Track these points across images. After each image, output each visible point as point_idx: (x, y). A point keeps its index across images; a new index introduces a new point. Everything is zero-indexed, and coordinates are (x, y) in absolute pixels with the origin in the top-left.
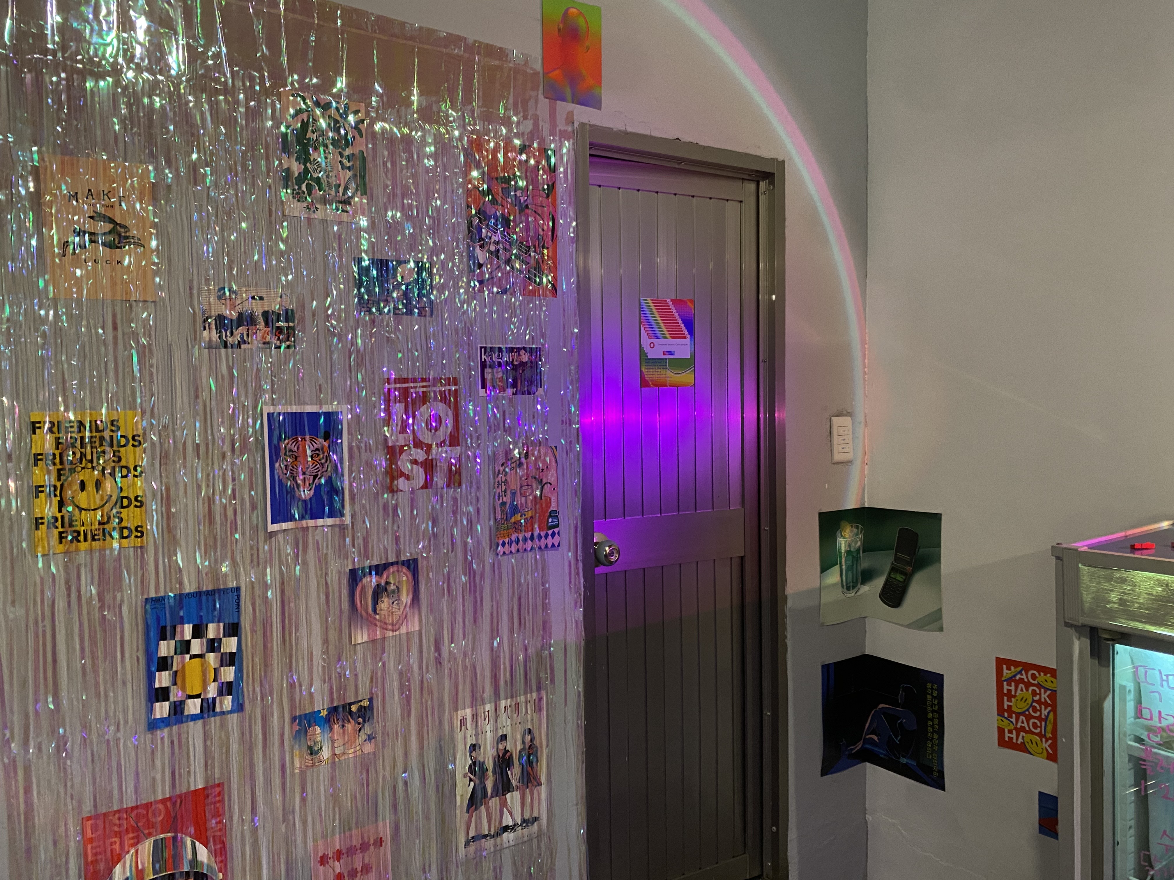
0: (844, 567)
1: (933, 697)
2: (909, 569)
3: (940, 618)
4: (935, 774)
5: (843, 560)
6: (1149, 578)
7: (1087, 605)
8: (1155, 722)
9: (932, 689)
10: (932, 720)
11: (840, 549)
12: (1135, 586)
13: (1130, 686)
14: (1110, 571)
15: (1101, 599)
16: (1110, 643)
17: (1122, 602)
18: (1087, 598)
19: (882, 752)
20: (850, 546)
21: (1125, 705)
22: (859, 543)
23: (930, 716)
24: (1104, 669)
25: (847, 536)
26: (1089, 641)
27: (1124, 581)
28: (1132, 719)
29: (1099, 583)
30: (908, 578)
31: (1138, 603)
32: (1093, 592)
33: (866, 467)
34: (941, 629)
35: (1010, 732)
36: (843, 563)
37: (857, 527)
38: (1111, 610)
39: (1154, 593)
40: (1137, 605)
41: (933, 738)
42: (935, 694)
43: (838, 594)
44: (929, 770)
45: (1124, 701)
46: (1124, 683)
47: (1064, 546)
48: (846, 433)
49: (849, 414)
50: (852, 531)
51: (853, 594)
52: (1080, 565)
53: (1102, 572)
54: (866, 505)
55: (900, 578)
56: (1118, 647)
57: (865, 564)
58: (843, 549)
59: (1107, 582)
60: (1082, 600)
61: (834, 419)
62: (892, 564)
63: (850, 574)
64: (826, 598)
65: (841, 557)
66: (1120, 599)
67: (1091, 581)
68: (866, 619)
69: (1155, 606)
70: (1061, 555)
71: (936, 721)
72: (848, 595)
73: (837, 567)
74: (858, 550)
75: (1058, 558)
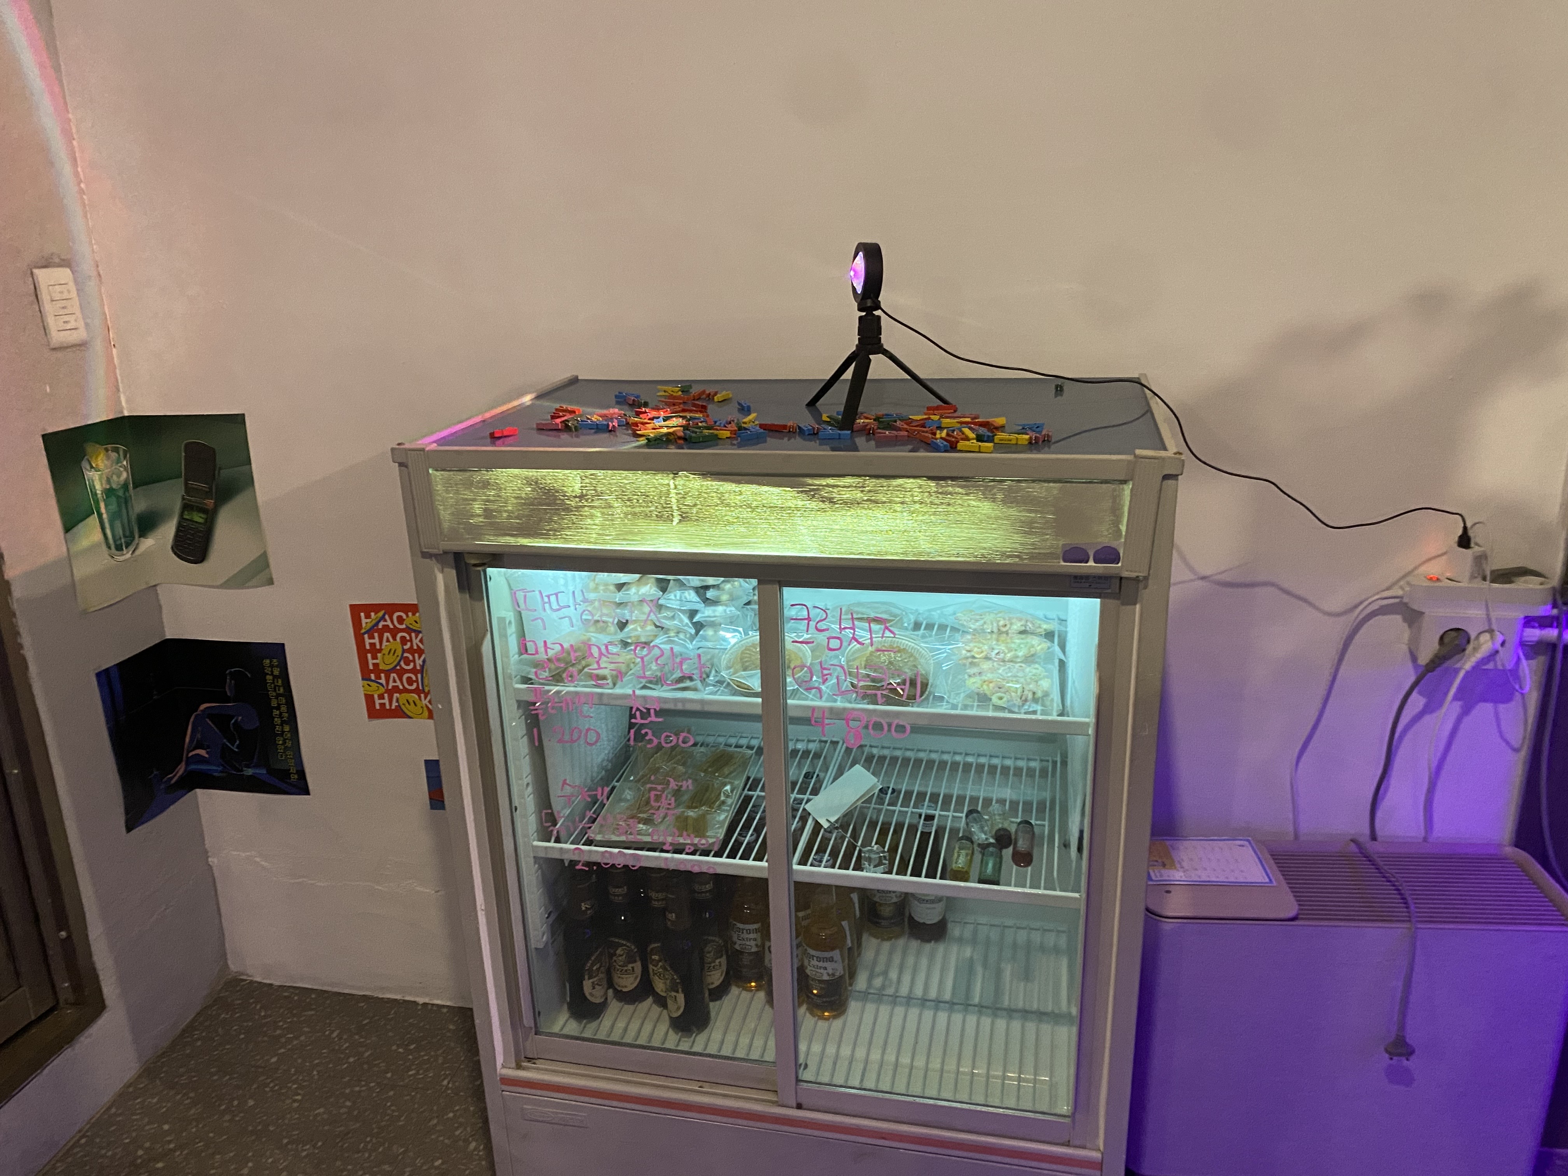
0: (105, 516)
1: (275, 677)
2: (210, 503)
3: (268, 566)
4: (294, 777)
5: (102, 505)
6: (516, 476)
7: (446, 525)
8: (542, 656)
9: (272, 666)
10: (278, 708)
11: (93, 487)
12: (500, 489)
13: (510, 616)
14: (468, 474)
15: (461, 514)
16: (480, 569)
17: (488, 513)
18: (445, 515)
19: (215, 769)
20: (108, 481)
21: (507, 642)
22: (125, 475)
23: (274, 703)
24: (477, 604)
25: (101, 465)
26: (454, 572)
27: (486, 485)
28: (517, 656)
29: (457, 492)
30: (211, 517)
31: (505, 511)
32: (452, 506)
33: (114, 351)
34: (270, 582)
35: (381, 697)
36: (103, 510)
37: (116, 450)
38: (477, 527)
39: (523, 495)
40: (505, 515)
41: (283, 732)
42: (276, 672)
43: (103, 560)
44: (284, 775)
45: (504, 636)
46: (503, 614)
47: (407, 446)
48: (65, 296)
49: (65, 263)
50: (108, 458)
51: (129, 555)
52: (431, 471)
53: (459, 476)
54: (126, 414)
55: (198, 518)
56: (490, 571)
57: (140, 505)
58: (98, 488)
59: (466, 488)
60: (439, 518)
61: (38, 272)
62: (183, 499)
63: (118, 524)
64: (82, 570)
65: (97, 502)
66: (485, 510)
67: (447, 492)
68: (158, 588)
69: (526, 512)
70: (404, 461)
71: (284, 708)
72: (121, 558)
73: (93, 520)
74: (125, 486)
75: (401, 465)
